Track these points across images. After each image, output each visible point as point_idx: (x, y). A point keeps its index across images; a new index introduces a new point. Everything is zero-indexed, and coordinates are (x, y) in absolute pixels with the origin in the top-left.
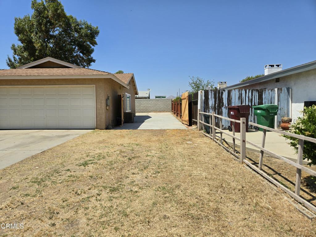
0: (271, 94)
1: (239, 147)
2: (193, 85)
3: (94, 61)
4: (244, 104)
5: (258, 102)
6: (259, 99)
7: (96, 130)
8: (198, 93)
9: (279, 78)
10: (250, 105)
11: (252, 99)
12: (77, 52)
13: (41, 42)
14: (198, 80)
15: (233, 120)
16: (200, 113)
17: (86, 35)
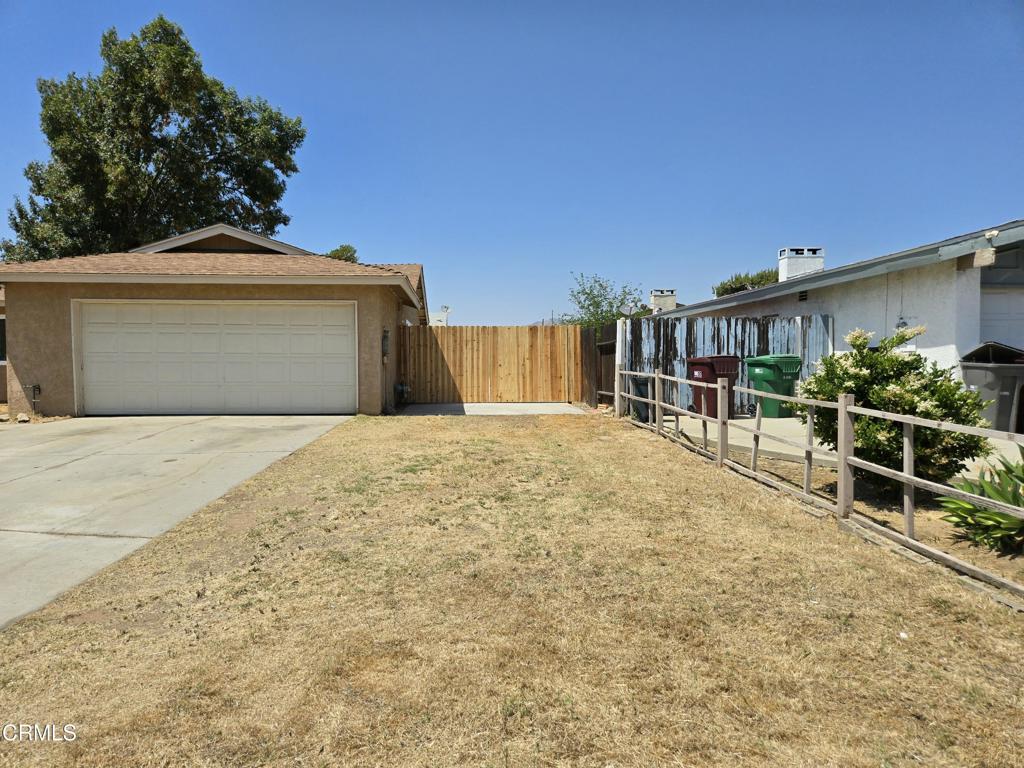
0: (786, 330)
1: (714, 444)
2: (583, 298)
3: (285, 221)
4: (724, 354)
5: (758, 348)
6: (759, 343)
7: (358, 416)
8: (615, 325)
9: (806, 292)
10: (739, 354)
11: (743, 342)
12: (234, 192)
13: (125, 161)
14: (597, 285)
15: (704, 384)
16: (621, 375)
17: (267, 144)
